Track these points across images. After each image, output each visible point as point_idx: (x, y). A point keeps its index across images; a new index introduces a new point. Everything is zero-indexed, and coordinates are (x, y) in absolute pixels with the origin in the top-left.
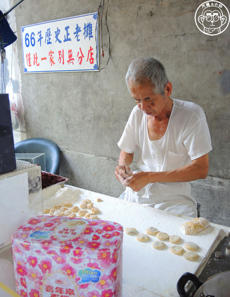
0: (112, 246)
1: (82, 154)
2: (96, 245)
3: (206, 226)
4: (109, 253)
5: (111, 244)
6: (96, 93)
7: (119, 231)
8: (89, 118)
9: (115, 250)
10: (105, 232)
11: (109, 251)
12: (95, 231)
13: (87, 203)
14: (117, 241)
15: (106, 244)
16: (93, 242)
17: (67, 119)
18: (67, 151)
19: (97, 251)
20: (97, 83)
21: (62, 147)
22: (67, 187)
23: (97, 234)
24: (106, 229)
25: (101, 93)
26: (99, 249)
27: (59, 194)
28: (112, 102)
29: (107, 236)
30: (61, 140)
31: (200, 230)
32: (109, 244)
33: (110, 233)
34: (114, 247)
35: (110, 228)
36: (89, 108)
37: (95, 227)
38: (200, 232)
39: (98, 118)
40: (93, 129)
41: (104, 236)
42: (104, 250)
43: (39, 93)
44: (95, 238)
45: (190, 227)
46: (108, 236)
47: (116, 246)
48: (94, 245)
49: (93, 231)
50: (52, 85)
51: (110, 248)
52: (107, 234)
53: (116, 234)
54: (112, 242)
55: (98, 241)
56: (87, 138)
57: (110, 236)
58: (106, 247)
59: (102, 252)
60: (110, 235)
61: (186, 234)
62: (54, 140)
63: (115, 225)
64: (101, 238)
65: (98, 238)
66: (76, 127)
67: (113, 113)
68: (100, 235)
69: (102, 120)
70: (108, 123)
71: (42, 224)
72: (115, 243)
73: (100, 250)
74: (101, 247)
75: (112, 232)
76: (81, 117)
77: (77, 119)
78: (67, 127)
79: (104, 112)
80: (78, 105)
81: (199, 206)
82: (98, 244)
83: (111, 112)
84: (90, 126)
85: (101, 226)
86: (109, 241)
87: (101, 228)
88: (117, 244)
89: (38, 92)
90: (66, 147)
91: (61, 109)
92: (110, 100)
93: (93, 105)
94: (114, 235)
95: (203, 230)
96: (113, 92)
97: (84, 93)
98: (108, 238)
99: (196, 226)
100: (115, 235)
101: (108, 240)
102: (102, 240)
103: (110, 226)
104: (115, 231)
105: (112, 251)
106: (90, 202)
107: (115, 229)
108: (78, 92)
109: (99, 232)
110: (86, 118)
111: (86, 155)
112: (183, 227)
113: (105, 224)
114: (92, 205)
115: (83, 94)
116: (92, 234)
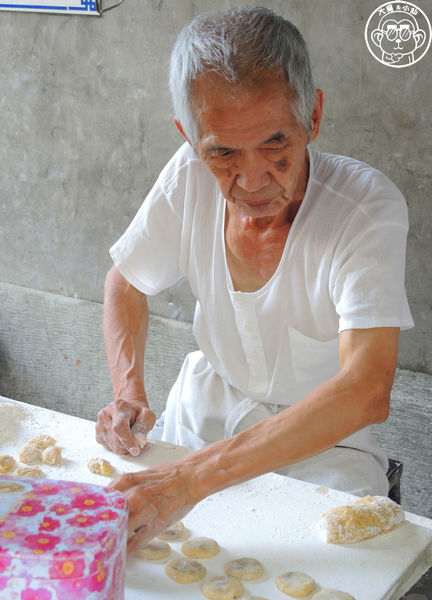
0: (88, 544)
1: (40, 293)
2: (47, 541)
3: (392, 519)
4: (82, 562)
5: (89, 540)
6: (87, 89)
7: (114, 510)
8: (62, 176)
9: (98, 556)
10: (75, 512)
11: (80, 557)
12: (48, 508)
13: (42, 446)
14: (105, 534)
15: (74, 540)
16: (41, 536)
19: (48, 557)
20: (93, 55)
23: (53, 516)
24: (79, 502)
25: (103, 91)
26: (54, 551)
28: (142, 125)
29: (80, 520)
31: (373, 530)
32: (83, 540)
33: (91, 513)
34: (97, 547)
35: (93, 502)
36: (62, 141)
37: (50, 498)
38: (372, 537)
40: (77, 212)
41: (72, 522)
42: (68, 553)
44: (46, 525)
45: (342, 523)
46: (85, 520)
47: (103, 546)
48: (42, 543)
49: (42, 509)
51: (84, 549)
52: (81, 516)
53: (104, 516)
54: (92, 536)
55: (55, 533)
56: (56, 240)
57: (90, 522)
58: (76, 547)
59: (63, 558)
60: (89, 518)
61: (331, 541)
63: (105, 495)
64: (63, 524)
65: (54, 525)
66: (17, 204)
68: (63, 519)
69: (108, 183)
70: (125, 196)
72: (100, 538)
73: (56, 554)
74: (61, 547)
75: (97, 510)
76: (36, 170)
77: (23, 177)
79: (114, 156)
81: (396, 471)
82: (54, 541)
83: (136, 158)
84: (65, 202)
85: (68, 496)
86: (83, 534)
87: (67, 501)
88: (105, 539)
92: (136, 117)
93: (79, 131)
94: (99, 518)
95: (383, 531)
96: (144, 93)
98: (82, 525)
99: (361, 519)
100: (101, 519)
101: (82, 529)
102: (66, 531)
103: (91, 497)
104: (103, 509)
105: (89, 556)
107: (106, 505)
109: (60, 510)
110: (53, 175)
111: (51, 297)
112: (323, 521)
113: (74, 490)
114: (58, 452)
115: (43, 90)
116: (40, 516)
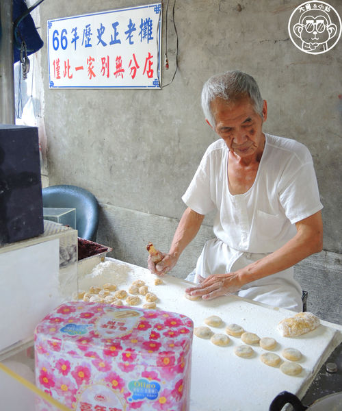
0: (176, 348)
1: (132, 211)
2: (154, 345)
3: (314, 324)
4: (173, 358)
5: (176, 345)
6: (155, 120)
7: (187, 328)
8: (143, 158)
9: (182, 354)
10: (167, 329)
11: (173, 355)
12: (153, 326)
13: (139, 285)
14: (184, 341)
15: (168, 345)
16: (151, 342)
17: (111, 158)
18: (109, 206)
19: (156, 355)
20: (158, 106)
21: (102, 201)
22: (110, 261)
23: (156, 330)
24: (168, 323)
25: (162, 121)
26: (159, 351)
27: (97, 271)
28: (179, 135)
29: (170, 333)
30: (101, 190)
31: (306, 330)
32: (173, 345)
33: (175, 329)
34: (181, 350)
35: (175, 323)
36: (143, 143)
37: (153, 320)
38: (305, 333)
39: (157, 158)
40: (149, 174)
41: (166, 334)
42: (166, 353)
43: (70, 119)
44: (153, 336)
45: (290, 326)
46: (173, 333)
47: (184, 349)
48: (151, 346)
49: (150, 326)
50: (91, 107)
51: (174, 351)
52: (170, 331)
53: (183, 331)
54: (178, 342)
55: (158, 340)
56: (140, 187)
57: (175, 334)
58: (170, 349)
59: (164, 356)
60: (175, 332)
61: (285, 336)
62: (90, 189)
63: (181, 319)
64: (162, 336)
65: (157, 336)
66: (123, 171)
67: (180, 152)
68: (161, 333)
69: (163, 161)
70: (171, 167)
71: (77, 314)
72: (182, 344)
73: (160, 353)
74: (162, 349)
75: (178, 328)
76: (131, 156)
77: (126, 159)
78: (111, 170)
79: (166, 150)
80: (128, 137)
81: (305, 296)
82: (158, 345)
83: (177, 150)
84: (144, 170)
85: (162, 319)
86: (173, 342)
87: (162, 322)
88: (184, 345)
89: (68, 116)
90: (108, 200)
91: (102, 144)
92: (176, 132)
93: (151, 139)
94: (180, 333)
95: (311, 330)
96: (180, 121)
97: (138, 121)
98: (171, 336)
99: (300, 324)
100: (181, 333)
101: (172, 339)
102: (164, 340)
103: (174, 320)
104: (181, 327)
105: (177, 355)
106: (143, 284)
107: (183, 325)
108: (128, 119)
109: (159, 327)
110: (139, 158)
111: (137, 213)
112: (281, 325)
113: (165, 316)
114: (146, 289)
115: (136, 122)
116: (149, 330)
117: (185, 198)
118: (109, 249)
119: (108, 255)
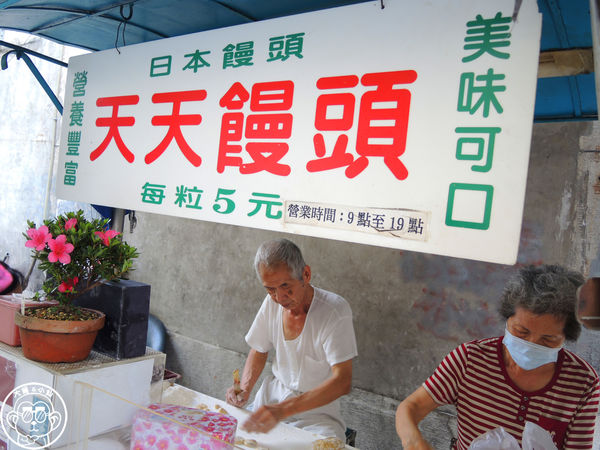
6: (233, 254)
8: (218, 290)
17: (185, 286)
18: (177, 335)
20: (238, 240)
21: (171, 329)
25: (240, 256)
30: (171, 317)
36: (220, 275)
39: (232, 291)
40: (222, 306)
43: (147, 241)
50: (170, 232)
56: (212, 318)
62: (160, 316)
66: (196, 301)
67: (254, 287)
69: (237, 294)
70: (245, 301)
76: (206, 286)
77: (200, 289)
78: (183, 298)
79: (242, 283)
80: (205, 267)
83: (251, 285)
84: (218, 302)
89: (145, 238)
90: (177, 329)
91: (178, 270)
93: (228, 271)
97: (216, 252)
108: (207, 250)
110: (214, 289)
111: (206, 345)
117: (247, 338)
118: (179, 376)
119: (177, 382)
